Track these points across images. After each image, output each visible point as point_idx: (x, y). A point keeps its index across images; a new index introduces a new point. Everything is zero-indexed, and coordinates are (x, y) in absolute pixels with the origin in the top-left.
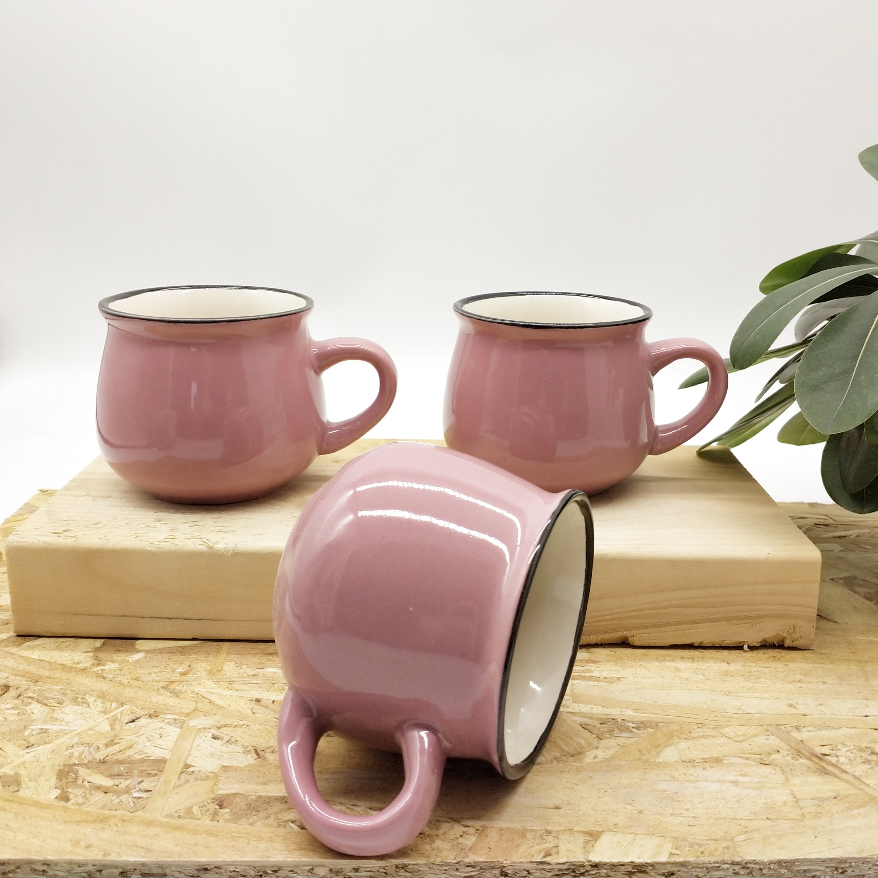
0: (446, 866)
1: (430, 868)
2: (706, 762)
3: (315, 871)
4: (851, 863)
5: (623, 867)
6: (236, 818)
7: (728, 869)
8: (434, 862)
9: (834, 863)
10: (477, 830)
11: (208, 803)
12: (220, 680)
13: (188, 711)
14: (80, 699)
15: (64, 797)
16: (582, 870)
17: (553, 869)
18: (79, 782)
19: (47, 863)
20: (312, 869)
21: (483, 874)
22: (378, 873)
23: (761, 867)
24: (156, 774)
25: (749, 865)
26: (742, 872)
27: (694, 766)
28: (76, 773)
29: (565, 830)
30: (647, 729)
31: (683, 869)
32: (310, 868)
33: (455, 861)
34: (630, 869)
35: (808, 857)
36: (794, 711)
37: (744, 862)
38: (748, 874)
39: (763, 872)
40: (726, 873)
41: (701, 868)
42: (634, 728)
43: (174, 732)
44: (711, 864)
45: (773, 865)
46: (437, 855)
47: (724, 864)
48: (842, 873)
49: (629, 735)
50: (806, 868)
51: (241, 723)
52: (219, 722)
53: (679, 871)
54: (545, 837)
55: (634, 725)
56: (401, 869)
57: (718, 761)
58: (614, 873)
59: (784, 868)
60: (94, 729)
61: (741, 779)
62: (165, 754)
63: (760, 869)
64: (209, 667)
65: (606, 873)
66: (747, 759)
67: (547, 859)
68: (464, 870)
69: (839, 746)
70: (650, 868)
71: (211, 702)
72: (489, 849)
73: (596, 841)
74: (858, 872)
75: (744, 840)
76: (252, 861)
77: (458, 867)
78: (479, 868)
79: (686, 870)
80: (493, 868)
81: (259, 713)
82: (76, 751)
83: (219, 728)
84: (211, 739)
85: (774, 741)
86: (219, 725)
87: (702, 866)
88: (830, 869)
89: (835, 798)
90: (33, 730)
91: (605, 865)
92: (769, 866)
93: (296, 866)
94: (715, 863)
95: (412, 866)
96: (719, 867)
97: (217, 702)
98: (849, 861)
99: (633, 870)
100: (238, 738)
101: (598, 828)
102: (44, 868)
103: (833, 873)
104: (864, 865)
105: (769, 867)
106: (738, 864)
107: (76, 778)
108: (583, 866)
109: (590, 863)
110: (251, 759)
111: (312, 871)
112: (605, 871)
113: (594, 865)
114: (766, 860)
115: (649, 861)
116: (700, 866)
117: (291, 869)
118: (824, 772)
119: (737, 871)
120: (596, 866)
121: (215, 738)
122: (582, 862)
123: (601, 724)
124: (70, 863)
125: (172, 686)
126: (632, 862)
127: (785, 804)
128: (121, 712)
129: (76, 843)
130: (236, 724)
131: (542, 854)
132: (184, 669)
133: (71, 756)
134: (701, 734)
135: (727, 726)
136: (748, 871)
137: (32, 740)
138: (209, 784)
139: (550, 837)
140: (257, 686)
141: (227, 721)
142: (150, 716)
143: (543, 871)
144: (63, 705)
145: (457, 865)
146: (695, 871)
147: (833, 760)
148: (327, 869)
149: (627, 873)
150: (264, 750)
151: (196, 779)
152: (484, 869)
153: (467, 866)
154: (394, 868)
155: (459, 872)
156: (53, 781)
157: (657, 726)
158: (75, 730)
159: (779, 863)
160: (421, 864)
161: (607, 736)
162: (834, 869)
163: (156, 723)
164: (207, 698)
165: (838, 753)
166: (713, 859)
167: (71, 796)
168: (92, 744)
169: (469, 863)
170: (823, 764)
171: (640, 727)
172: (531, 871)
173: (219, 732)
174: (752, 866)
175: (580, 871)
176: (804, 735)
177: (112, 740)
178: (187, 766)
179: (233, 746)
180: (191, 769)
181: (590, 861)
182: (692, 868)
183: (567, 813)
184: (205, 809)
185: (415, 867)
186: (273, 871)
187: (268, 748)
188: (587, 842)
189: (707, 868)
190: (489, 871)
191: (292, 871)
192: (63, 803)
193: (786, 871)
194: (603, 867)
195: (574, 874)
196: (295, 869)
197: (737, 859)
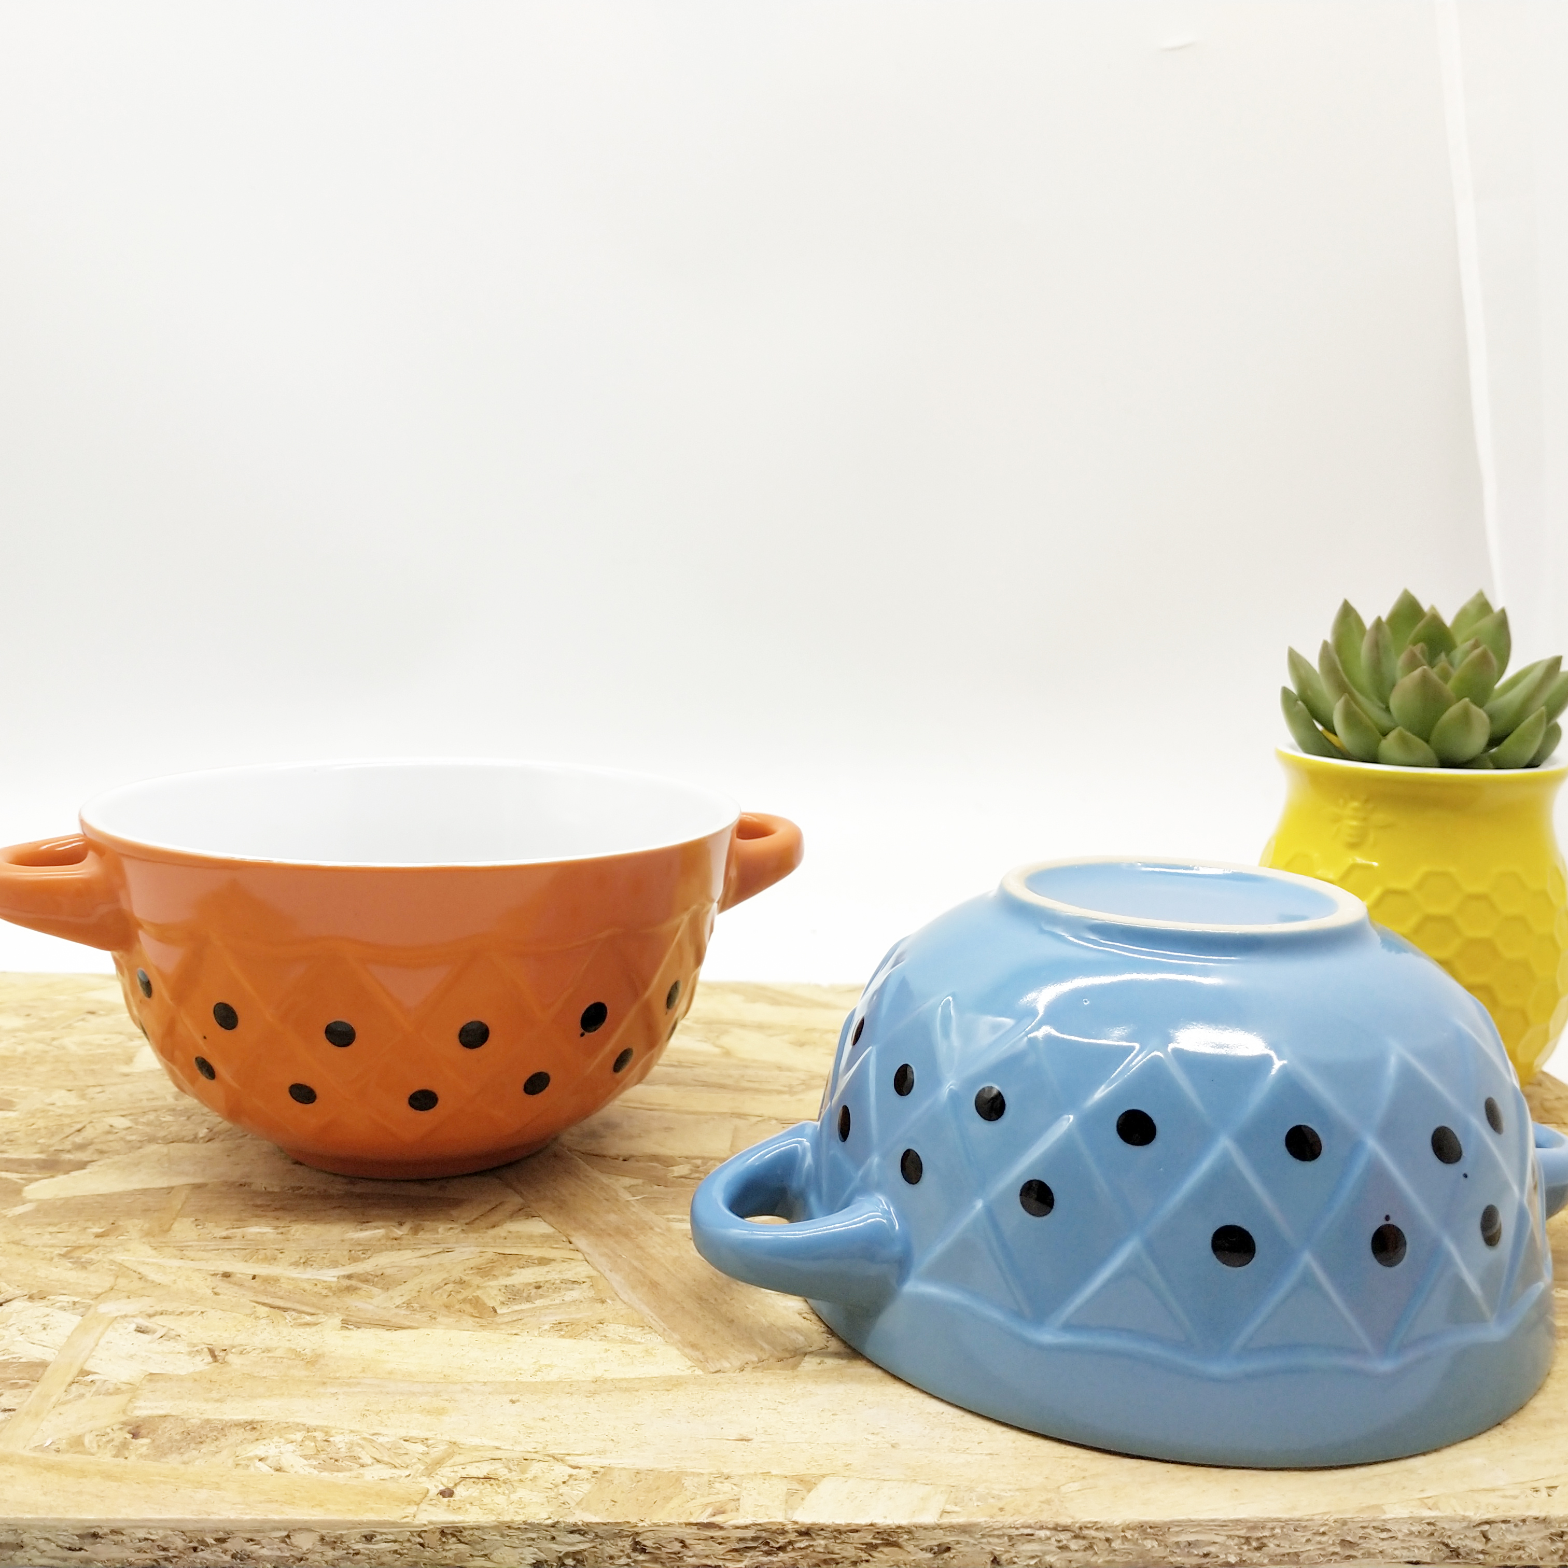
0: (532, 1531)
1: (502, 1536)
3: (293, 1539)
4: (1273, 1529)
5: (855, 1534)
6: (160, 1452)
7: (1049, 1538)
8: (510, 1524)
9: (1242, 1529)
10: (595, 1473)
11: (112, 1430)
12: (163, 1245)
13: (99, 1291)
16: (782, 1541)
17: (729, 1538)
20: (288, 1536)
21: (600, 1547)
22: (408, 1545)
23: (1110, 1535)
24: (27, 1385)
25: (1086, 1532)
26: (1074, 1545)
29: (755, 1474)
31: (964, 1538)
32: (285, 1533)
33: (549, 1522)
34: (869, 1539)
35: (1193, 1517)
37: (1077, 1525)
38: (1086, 1549)
39: (1113, 1545)
40: (1045, 1548)
41: (999, 1536)
43: (68, 1322)
44: (1017, 1528)
45: (1131, 1532)
46: (516, 1512)
47: (1042, 1528)
48: (1258, 1549)
50: (1191, 1538)
51: (192, 1308)
52: (152, 1307)
53: (958, 1543)
54: (717, 1485)
56: (450, 1536)
58: (840, 1546)
59: (1152, 1539)
62: (48, 1355)
63: (1108, 1540)
64: (147, 1226)
65: (826, 1546)
67: (718, 1519)
68: (566, 1540)
70: (906, 1537)
71: (141, 1278)
72: (613, 1503)
73: (809, 1491)
74: (1287, 1546)
75: (1079, 1490)
76: (179, 1521)
77: (555, 1534)
78: (594, 1535)
79: (972, 1541)
80: (620, 1535)
81: (225, 1294)
83: (150, 1316)
84: (135, 1332)
86: (151, 1311)
87: (1000, 1533)
88: (1236, 1541)
91: (822, 1530)
92: (1123, 1534)
93: (258, 1531)
94: (1023, 1527)
95: (471, 1532)
96: (1032, 1535)
97: (153, 1276)
98: (1270, 1525)
99: (874, 1541)
100: (182, 1331)
101: (814, 1471)
103: (1241, 1549)
104: (1297, 1533)
105: (1122, 1536)
106: (1065, 1529)
108: (784, 1532)
109: (796, 1526)
110: (202, 1363)
111: (287, 1540)
112: (823, 1542)
113: (803, 1530)
114: (1116, 1523)
115: (904, 1522)
116: (996, 1532)
117: (248, 1536)
119: (1065, 1542)
120: (806, 1533)
121: (140, 1330)
122: (780, 1523)
125: (77, 1254)
126: (871, 1525)
130: (182, 1310)
131: (710, 1510)
132: (102, 1228)
136: (1085, 1543)
138: (121, 1400)
139: (726, 1484)
140: (228, 1253)
141: (166, 1306)
142: (31, 1298)
143: (711, 1542)
145: (552, 1529)
146: (989, 1543)
148: (315, 1537)
149: (864, 1546)
150: (225, 1350)
151: (98, 1393)
152: (602, 1538)
153: (572, 1532)
154: (438, 1535)
155: (556, 1543)
159: (1143, 1529)
160: (487, 1527)
162: (1243, 1541)
163: (39, 1308)
164: (135, 1272)
166: (1020, 1521)
169: (575, 1525)
172: (688, 1542)
173: (150, 1323)
174: (1092, 1533)
175: (778, 1542)
178: (84, 1373)
179: (171, 1344)
180: (90, 1378)
181: (796, 1523)
182: (983, 1536)
183: (761, 1448)
184: (104, 1439)
185: (476, 1533)
186: (217, 1540)
187: (234, 1347)
188: (791, 1493)
189: (1011, 1538)
190: (612, 1541)
191: (252, 1540)
193: (1155, 1544)
194: (819, 1535)
195: (766, 1548)
196: (257, 1537)
197: (1065, 1520)
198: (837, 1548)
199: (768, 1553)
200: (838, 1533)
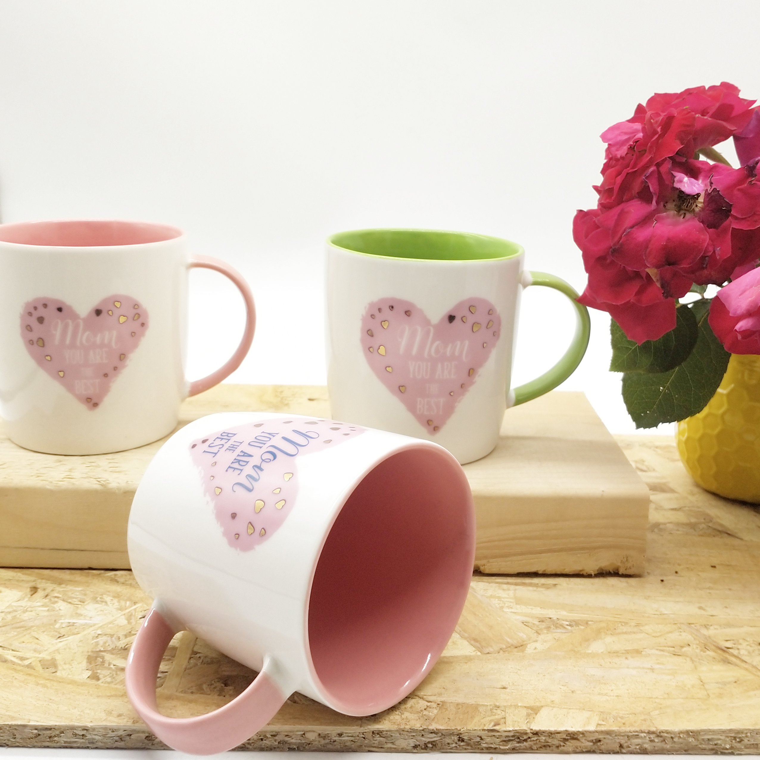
0: (414, 732)
1: (400, 734)
2: (628, 653)
3: (306, 735)
4: (747, 733)
5: (558, 735)
7: (645, 737)
8: (404, 729)
9: (732, 734)
10: (438, 704)
11: (215, 682)
14: (98, 599)
15: (95, 677)
16: (525, 737)
17: (502, 736)
18: (106, 665)
19: (86, 729)
21: (444, 739)
22: (358, 738)
23: (673, 736)
24: (169, 659)
25: (662, 734)
26: (656, 740)
27: (618, 656)
28: (103, 658)
29: (511, 706)
30: (578, 626)
31: (608, 736)
32: (303, 733)
33: (421, 728)
34: (565, 736)
35: (711, 728)
36: (702, 612)
37: (658, 731)
38: (662, 741)
39: (674, 740)
40: (644, 741)
41: (623, 736)
42: (567, 625)
44: (631, 733)
45: (683, 734)
46: (406, 724)
47: (642, 732)
48: (740, 742)
49: (564, 631)
50: (709, 737)
53: (605, 738)
54: (495, 711)
55: (567, 623)
56: (376, 734)
57: (638, 652)
58: (552, 740)
59: (692, 737)
60: (114, 622)
61: (657, 666)
63: (672, 738)
65: (545, 740)
66: (662, 651)
67: (497, 728)
68: (428, 736)
69: (741, 641)
70: (581, 735)
72: (449, 720)
73: (536, 714)
74: (753, 741)
75: (659, 714)
77: (423, 734)
78: (441, 734)
79: (611, 738)
82: (101, 640)
85: (686, 637)
87: (624, 734)
88: (730, 738)
89: (736, 682)
90: (62, 623)
91: (544, 732)
92: (679, 735)
93: (291, 732)
94: (634, 732)
95: (386, 732)
96: (638, 735)
98: (745, 732)
99: (567, 738)
101: (538, 704)
102: (84, 732)
103: (732, 742)
104: (758, 735)
106: (653, 733)
107: (103, 662)
108: (526, 734)
109: (532, 731)
111: (304, 736)
112: (544, 738)
113: (535, 732)
114: (676, 731)
115: (580, 730)
116: (622, 734)
117: (286, 734)
118: (727, 662)
119: (652, 738)
122: (525, 730)
123: (540, 622)
124: (105, 728)
126: (566, 731)
127: (693, 686)
128: (135, 609)
129: (109, 713)
131: (493, 724)
133: (97, 644)
134: (624, 631)
135: (646, 624)
136: (661, 739)
137: (63, 631)
138: (214, 667)
139: (498, 710)
143: (493, 738)
144: (85, 603)
145: (423, 731)
146: (618, 738)
147: (735, 652)
148: (316, 734)
149: (562, 740)
151: (203, 663)
152: (444, 735)
153: (431, 733)
154: (371, 734)
155: (424, 738)
156: (84, 664)
157: (587, 623)
158: (98, 624)
159: (687, 732)
160: (393, 731)
161: (545, 631)
162: (733, 738)
165: (739, 647)
166: (633, 729)
167: (101, 676)
168: (114, 635)
169: (433, 730)
170: (727, 655)
171: (572, 625)
172: (483, 737)
174: (665, 735)
175: (523, 738)
176: (711, 632)
177: (130, 632)
178: (194, 653)
180: (198, 655)
182: (616, 736)
183: (513, 692)
184: (212, 687)
185: (388, 733)
186: (272, 735)
188: (528, 715)
189: (628, 736)
190: (449, 737)
191: (288, 736)
192: (94, 682)
193: (693, 739)
194: (542, 735)
195: (518, 740)
196: (290, 734)
197: (653, 729)
198: (550, 741)
199: (519, 742)
200: (551, 734)
